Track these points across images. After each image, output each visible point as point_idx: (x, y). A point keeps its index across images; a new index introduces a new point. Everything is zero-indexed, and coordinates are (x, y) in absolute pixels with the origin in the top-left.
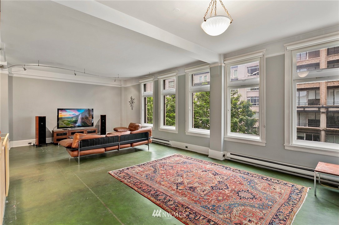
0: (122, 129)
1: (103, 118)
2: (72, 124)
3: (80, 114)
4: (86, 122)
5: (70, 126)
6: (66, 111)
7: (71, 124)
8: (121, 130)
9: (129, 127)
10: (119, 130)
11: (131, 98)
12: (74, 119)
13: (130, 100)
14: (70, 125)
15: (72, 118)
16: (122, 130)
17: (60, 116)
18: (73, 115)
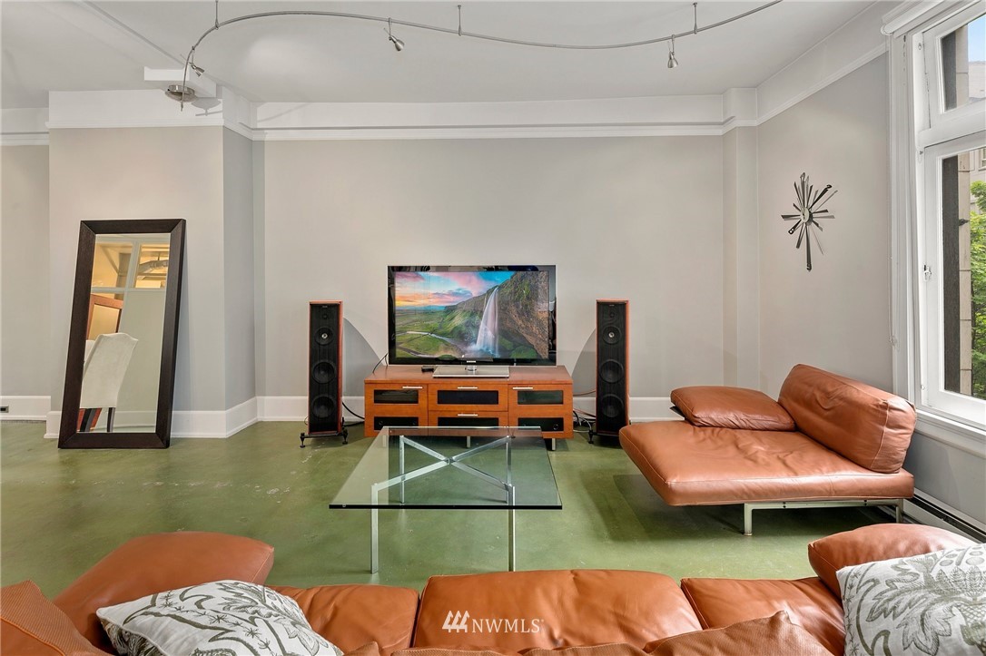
0: (726, 407)
1: (612, 317)
2: (448, 346)
3: (489, 292)
4: (521, 331)
5: (436, 356)
6: (422, 278)
7: (442, 345)
8: (717, 416)
9: (782, 394)
10: (702, 415)
11: (803, 190)
12: (459, 321)
13: (789, 201)
14: (437, 350)
15: (450, 310)
16: (731, 417)
17: (399, 304)
18: (455, 294)
